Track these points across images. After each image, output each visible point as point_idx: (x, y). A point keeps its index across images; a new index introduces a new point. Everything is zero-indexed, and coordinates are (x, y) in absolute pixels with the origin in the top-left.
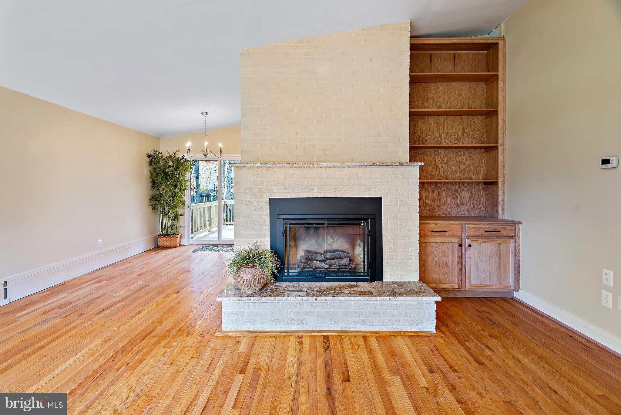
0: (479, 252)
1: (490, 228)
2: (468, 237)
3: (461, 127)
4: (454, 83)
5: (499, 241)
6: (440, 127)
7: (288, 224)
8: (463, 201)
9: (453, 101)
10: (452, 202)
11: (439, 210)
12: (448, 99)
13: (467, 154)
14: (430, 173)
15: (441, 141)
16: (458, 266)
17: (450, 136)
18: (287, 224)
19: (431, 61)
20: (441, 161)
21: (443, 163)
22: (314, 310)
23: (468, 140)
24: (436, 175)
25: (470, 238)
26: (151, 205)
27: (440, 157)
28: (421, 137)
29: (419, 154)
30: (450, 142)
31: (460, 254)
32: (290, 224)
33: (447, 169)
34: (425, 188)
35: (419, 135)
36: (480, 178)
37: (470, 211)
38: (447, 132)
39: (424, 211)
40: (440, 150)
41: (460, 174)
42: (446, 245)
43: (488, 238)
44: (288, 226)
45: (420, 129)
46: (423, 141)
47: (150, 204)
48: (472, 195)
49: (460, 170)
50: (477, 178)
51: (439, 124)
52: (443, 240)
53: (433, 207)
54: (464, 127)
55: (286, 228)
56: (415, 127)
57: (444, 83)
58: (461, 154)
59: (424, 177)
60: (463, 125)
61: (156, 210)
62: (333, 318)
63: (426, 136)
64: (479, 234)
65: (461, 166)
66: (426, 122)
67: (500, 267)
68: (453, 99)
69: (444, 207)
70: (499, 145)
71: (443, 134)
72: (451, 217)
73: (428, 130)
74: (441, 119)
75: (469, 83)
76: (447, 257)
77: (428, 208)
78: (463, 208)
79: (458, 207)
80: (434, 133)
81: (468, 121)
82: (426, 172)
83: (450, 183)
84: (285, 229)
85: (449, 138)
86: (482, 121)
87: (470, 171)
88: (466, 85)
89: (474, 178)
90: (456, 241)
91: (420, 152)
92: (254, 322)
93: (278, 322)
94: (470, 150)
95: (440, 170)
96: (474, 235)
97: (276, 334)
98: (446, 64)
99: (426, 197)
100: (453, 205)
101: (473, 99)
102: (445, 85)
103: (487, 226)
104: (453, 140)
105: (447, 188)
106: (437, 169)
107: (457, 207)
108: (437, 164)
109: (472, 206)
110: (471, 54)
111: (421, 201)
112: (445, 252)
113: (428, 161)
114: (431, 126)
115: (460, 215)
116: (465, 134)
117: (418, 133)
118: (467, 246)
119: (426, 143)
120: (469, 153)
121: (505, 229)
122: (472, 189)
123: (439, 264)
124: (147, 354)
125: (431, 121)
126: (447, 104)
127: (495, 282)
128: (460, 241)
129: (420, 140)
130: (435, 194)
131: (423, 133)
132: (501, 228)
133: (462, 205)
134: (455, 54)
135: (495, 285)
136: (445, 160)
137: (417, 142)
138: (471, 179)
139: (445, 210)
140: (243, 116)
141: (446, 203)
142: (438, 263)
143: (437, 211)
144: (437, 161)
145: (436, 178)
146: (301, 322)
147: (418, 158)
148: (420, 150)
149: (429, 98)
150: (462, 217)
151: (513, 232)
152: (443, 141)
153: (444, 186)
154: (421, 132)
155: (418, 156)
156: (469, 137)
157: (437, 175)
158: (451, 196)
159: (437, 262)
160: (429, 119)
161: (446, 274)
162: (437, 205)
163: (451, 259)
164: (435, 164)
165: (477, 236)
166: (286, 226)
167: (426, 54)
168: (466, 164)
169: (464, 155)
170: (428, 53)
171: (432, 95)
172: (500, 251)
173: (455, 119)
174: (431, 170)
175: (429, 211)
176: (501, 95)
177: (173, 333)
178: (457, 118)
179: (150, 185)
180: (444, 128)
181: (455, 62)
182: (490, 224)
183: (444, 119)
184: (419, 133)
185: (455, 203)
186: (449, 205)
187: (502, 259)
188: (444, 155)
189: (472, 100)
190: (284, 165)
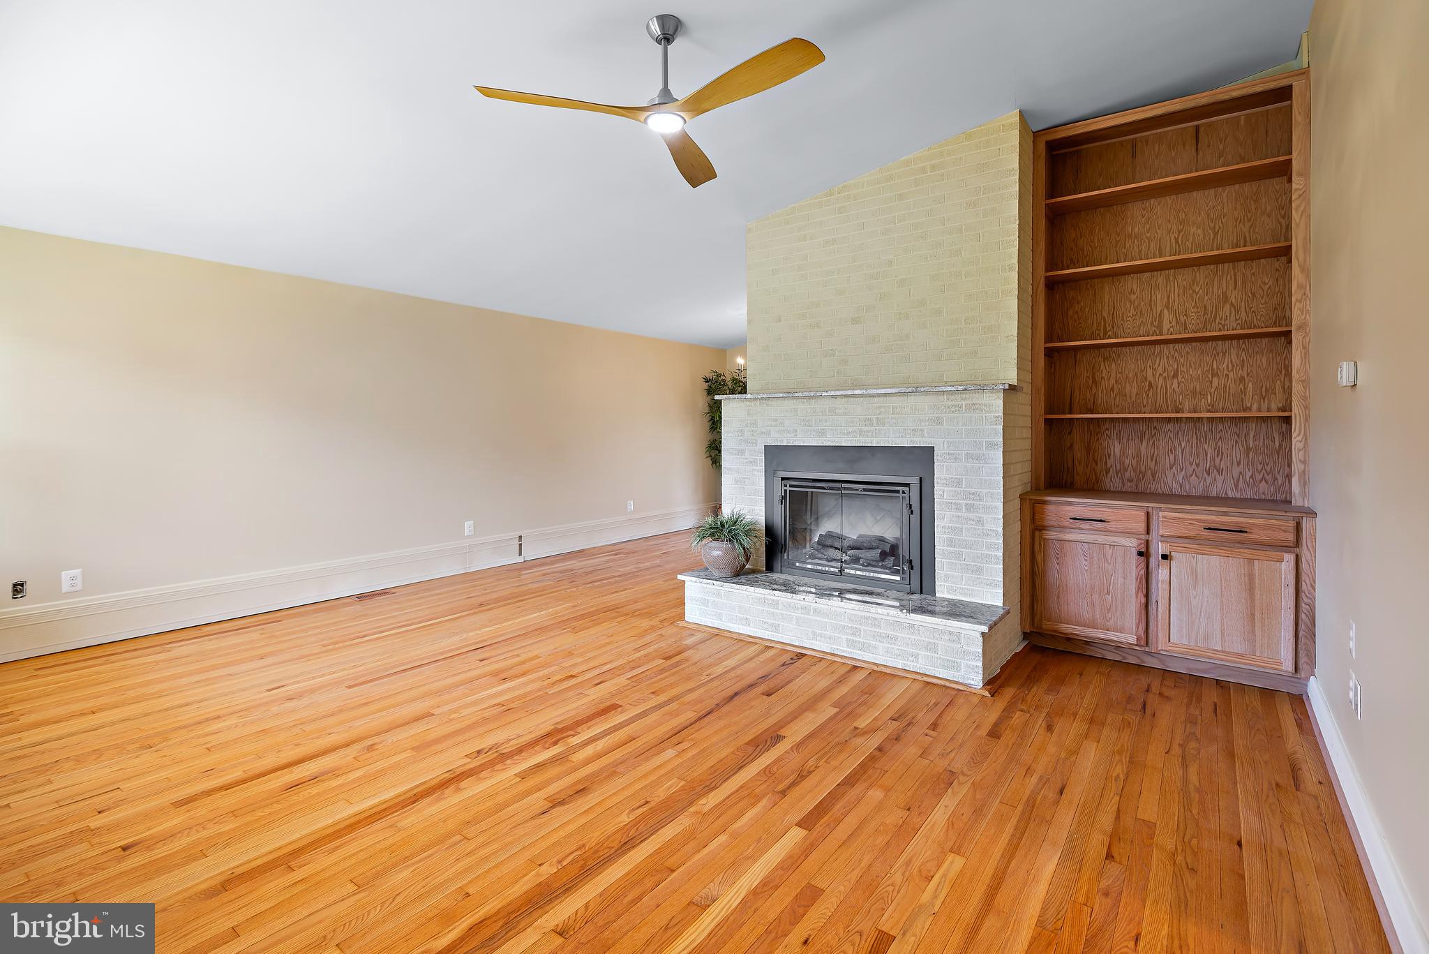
0: (1194, 574)
1: (1222, 523)
2: (1164, 539)
3: (1215, 290)
4: (1194, 194)
5: (1248, 553)
6: (1159, 297)
7: (788, 486)
8: (1223, 462)
9: (1192, 233)
10: (1191, 464)
11: (1154, 480)
12: (1180, 232)
13: (1234, 352)
14: (1133, 399)
15: (1160, 326)
16: (1137, 597)
17: (1186, 315)
18: (786, 486)
19: (1134, 156)
20: (1160, 370)
21: (1165, 374)
22: (792, 614)
23: (1236, 320)
24: (1147, 402)
25: (1169, 540)
26: (711, 456)
27: (1158, 361)
28: (1109, 321)
29: (1105, 359)
30: (1186, 328)
31: (1143, 572)
32: (791, 486)
33: (1176, 389)
34: (1120, 432)
35: (1104, 318)
36: (1273, 406)
37: (1240, 485)
38: (1176, 304)
39: (1118, 481)
40: (1158, 347)
41: (1212, 399)
42: (1109, 551)
43: (1219, 545)
44: (788, 489)
45: (1106, 304)
46: (1115, 329)
47: (708, 454)
48: (1248, 449)
49: (1213, 390)
50: (1264, 406)
51: (1154, 289)
52: (1101, 539)
53: (1140, 472)
54: (1224, 290)
55: (786, 491)
56: (1095, 302)
57: (1168, 198)
58: (1215, 352)
59: (1118, 406)
60: (1219, 285)
61: (718, 464)
62: (818, 631)
63: (1123, 320)
64: (1192, 534)
65: (1215, 381)
66: (1122, 290)
67: (1253, 615)
68: (1193, 230)
69: (1169, 474)
70: (1293, 329)
71: (1166, 311)
72: (1188, 496)
73: (1128, 305)
74: (1160, 278)
75: (1237, 187)
76: (1112, 575)
77: (1127, 475)
78: (1220, 479)
79: (1209, 475)
80: (1141, 311)
81: (1235, 275)
82: (1123, 396)
83: (1184, 420)
84: (783, 494)
85: (1183, 318)
86: (1277, 270)
87: (1243, 392)
88: (1227, 193)
89: (1255, 407)
90: (1132, 544)
91: (1107, 354)
92: (719, 617)
93: (747, 622)
94: (1241, 341)
95: (1159, 391)
96: (1178, 534)
97: (742, 638)
98: (1173, 154)
99: (1122, 450)
100: (1194, 469)
101: (1249, 221)
102: (1170, 201)
103: (1213, 518)
104: (1193, 322)
105: (1178, 431)
106: (1149, 390)
107: (1205, 475)
108: (1150, 377)
109: (1249, 474)
110: (1243, 118)
111: (1109, 458)
112: (1106, 565)
113: (1127, 372)
114: (1133, 297)
115: (1214, 493)
116: (1227, 307)
117: (1102, 314)
118: (1160, 556)
119: (1123, 335)
120: (1239, 348)
121: (1264, 527)
122: (1248, 434)
123: (1092, 589)
124: (595, 625)
125: (1135, 287)
126: (1177, 242)
127: (1237, 645)
128: (1141, 544)
129: (1108, 329)
130: (1145, 444)
131: (1113, 313)
132: (1254, 524)
133: (1218, 472)
134: (1197, 128)
135: (1237, 654)
136: (1171, 369)
137: (1099, 334)
138: (1244, 410)
139: (1172, 481)
140: (749, 322)
141: (1173, 466)
142: (1088, 586)
143: (1150, 483)
144: (1150, 372)
145: (1148, 408)
146: (776, 628)
147: (1102, 367)
148: (1108, 349)
149: (1130, 236)
150: (1217, 498)
151: (1291, 537)
152: (1166, 326)
153: (1170, 426)
154: (1109, 312)
155: (1102, 363)
156: (1238, 311)
157: (1150, 400)
158: (1188, 450)
159: (1088, 582)
160: (1130, 282)
161: (1109, 610)
162: (1150, 468)
163: (1121, 580)
164: (1146, 378)
165: (1187, 537)
166: (786, 488)
167: (1121, 143)
168: (1231, 375)
169: (1224, 354)
170: (1126, 140)
171: (1136, 229)
172: (1251, 577)
173: (1198, 274)
174: (1134, 391)
175: (1131, 481)
176: (1297, 209)
177: (636, 614)
178: (1202, 274)
179: (708, 425)
180: (1168, 297)
181: (1197, 145)
182: (1225, 514)
183: (1168, 279)
184: (1105, 314)
185: (1198, 465)
186: (1181, 470)
187: (1257, 597)
188: (1168, 357)
189: (1248, 225)
190: (781, 395)
